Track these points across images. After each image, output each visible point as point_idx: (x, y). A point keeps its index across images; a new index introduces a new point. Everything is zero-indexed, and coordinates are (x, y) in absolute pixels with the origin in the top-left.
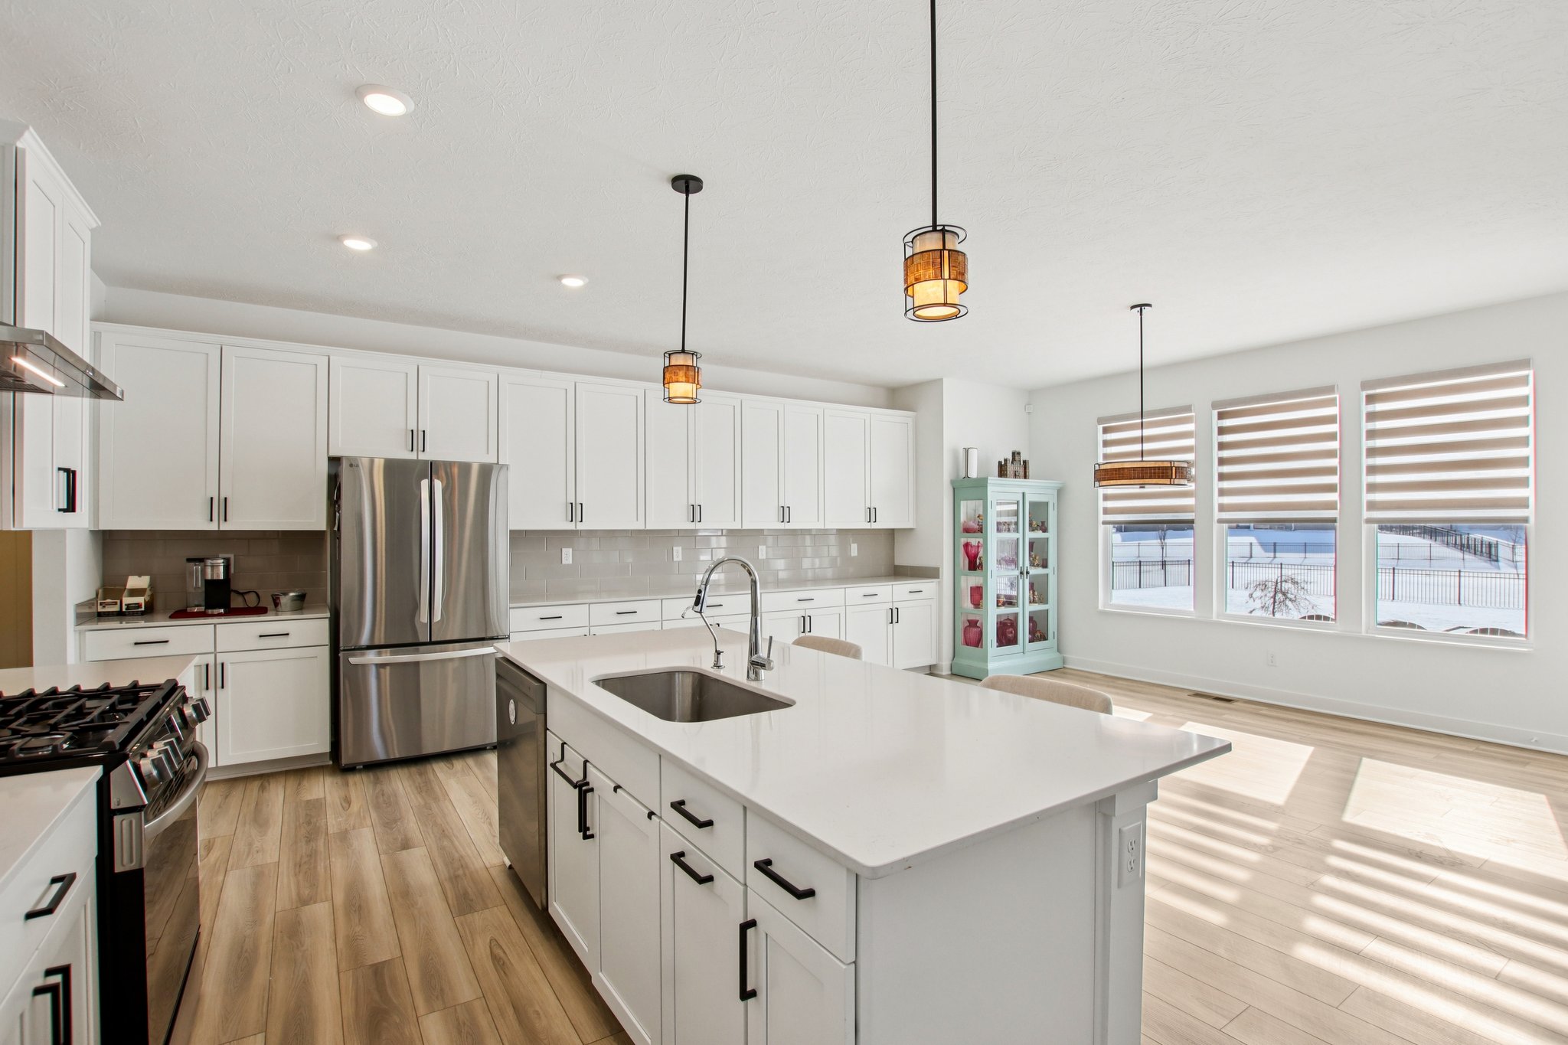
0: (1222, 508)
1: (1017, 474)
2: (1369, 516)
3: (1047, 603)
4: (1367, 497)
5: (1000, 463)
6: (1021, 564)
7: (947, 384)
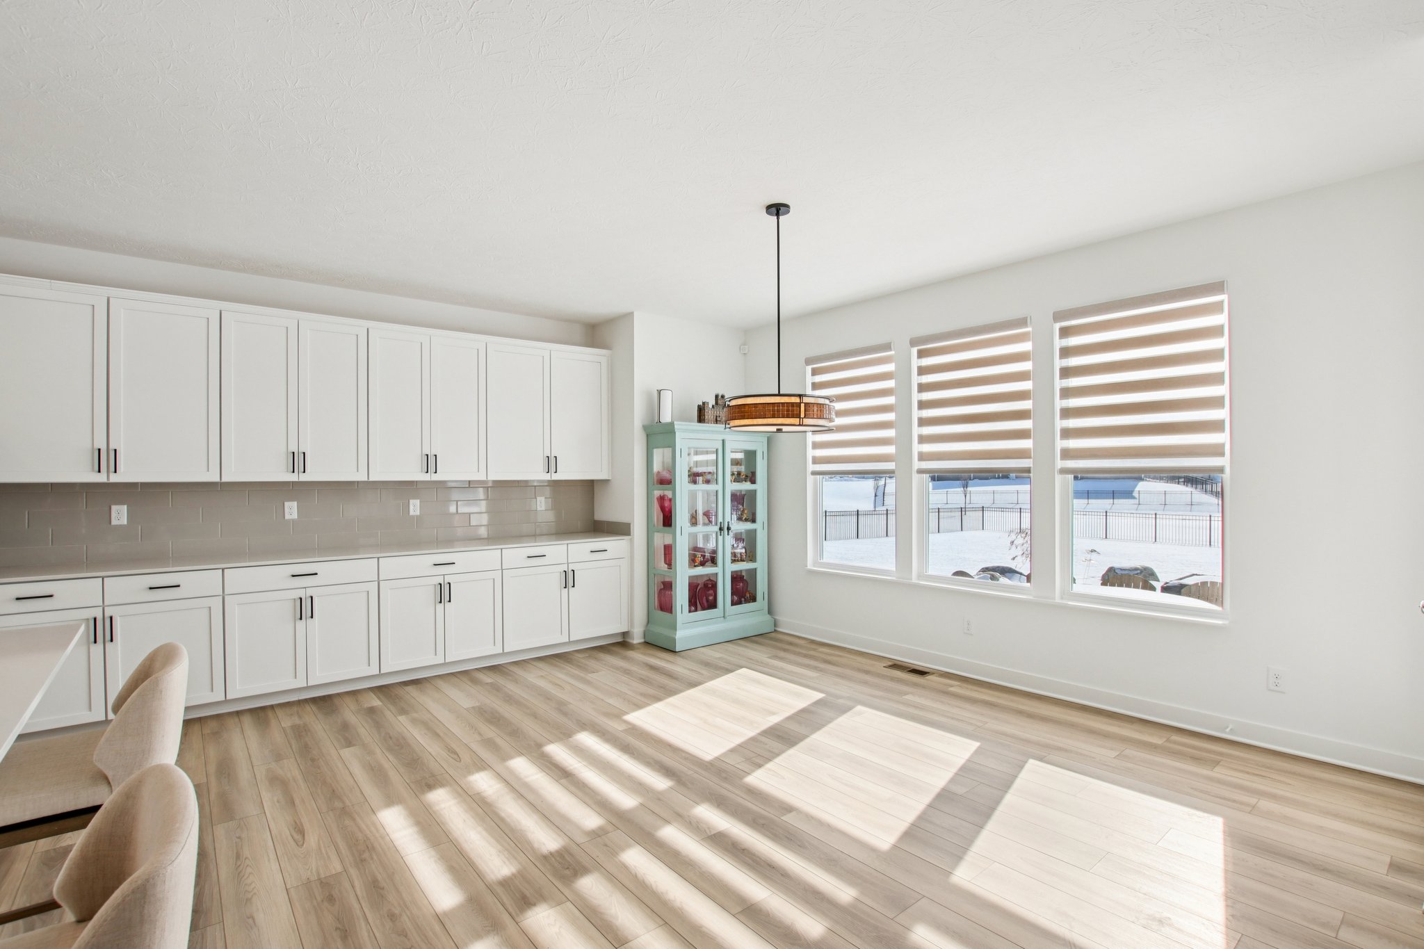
0: (923, 457)
1: (718, 419)
2: (1063, 466)
3: (755, 562)
4: (1061, 444)
5: (699, 406)
6: (720, 519)
7: (636, 315)
